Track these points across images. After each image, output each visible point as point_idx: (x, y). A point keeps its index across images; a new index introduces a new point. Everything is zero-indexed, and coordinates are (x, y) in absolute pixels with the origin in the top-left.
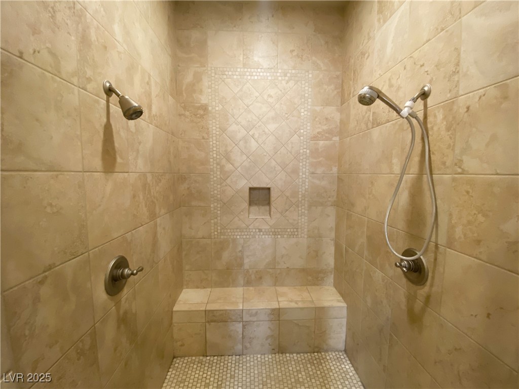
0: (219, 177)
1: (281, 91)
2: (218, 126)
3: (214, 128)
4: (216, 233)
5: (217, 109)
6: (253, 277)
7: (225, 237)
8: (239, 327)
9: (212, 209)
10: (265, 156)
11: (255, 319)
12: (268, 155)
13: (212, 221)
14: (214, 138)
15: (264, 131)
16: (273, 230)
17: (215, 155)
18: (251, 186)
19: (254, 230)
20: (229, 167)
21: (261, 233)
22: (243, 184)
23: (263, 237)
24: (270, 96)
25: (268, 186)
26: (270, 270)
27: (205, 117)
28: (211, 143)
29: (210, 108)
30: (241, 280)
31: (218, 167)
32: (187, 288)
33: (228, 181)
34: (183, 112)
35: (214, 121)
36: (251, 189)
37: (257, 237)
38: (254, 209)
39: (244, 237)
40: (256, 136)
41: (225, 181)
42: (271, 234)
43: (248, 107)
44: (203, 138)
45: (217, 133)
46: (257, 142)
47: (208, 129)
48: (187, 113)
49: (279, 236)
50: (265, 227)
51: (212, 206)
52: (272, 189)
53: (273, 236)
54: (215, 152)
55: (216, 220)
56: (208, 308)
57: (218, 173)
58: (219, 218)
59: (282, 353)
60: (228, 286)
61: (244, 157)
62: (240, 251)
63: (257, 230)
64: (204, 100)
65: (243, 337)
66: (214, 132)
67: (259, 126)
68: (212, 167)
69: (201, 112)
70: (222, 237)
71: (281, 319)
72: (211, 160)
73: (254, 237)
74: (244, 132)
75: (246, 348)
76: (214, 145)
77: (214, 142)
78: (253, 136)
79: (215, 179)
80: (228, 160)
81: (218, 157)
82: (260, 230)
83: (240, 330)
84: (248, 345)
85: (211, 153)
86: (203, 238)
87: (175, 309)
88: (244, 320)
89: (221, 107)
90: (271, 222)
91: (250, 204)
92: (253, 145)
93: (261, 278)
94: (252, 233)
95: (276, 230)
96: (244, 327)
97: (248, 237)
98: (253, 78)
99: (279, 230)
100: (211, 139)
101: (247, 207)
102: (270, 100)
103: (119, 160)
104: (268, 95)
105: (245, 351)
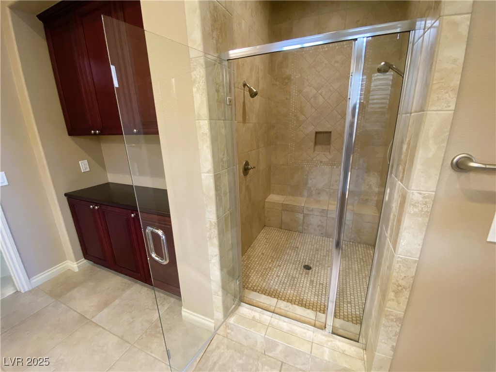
0: (295, 125)
1: (346, 56)
2: (297, 89)
3: (294, 91)
4: (291, 162)
5: (297, 77)
6: (314, 192)
7: (297, 165)
8: (301, 216)
9: (289, 147)
10: (329, 108)
11: (311, 213)
12: (331, 107)
13: (289, 155)
14: (294, 98)
15: (329, 89)
16: (331, 162)
17: (293, 110)
18: (317, 131)
19: (316, 162)
20: (302, 118)
21: (322, 164)
22: (311, 129)
23: (323, 166)
24: (336, 62)
25: (330, 131)
26: (326, 189)
27: (288, 84)
28: (292, 102)
29: (292, 77)
30: (305, 193)
31: (295, 118)
32: (273, 194)
33: (301, 128)
34: (275, 83)
35: (294, 86)
36: (317, 133)
37: (318, 166)
38: (318, 147)
39: (310, 166)
40: (323, 94)
41: (298, 127)
42: (329, 165)
43: (319, 72)
44: (287, 99)
45: (296, 94)
46: (324, 98)
47: (290, 92)
48: (278, 83)
49: (335, 167)
50: (325, 160)
51: (289, 144)
52: (332, 133)
53: (330, 167)
54: (293, 108)
55: (291, 154)
56: (284, 203)
57: (295, 122)
58: (293, 153)
59: (328, 237)
60: (297, 196)
61: (314, 110)
62: (306, 175)
63: (319, 162)
64: (288, 72)
65: (303, 222)
66: (294, 94)
67: (326, 86)
68: (291, 118)
69: (286, 81)
70: (295, 165)
71: (328, 216)
72: (291, 114)
73: (316, 166)
74: (314, 91)
75: (305, 229)
76: (294, 103)
77: (294, 101)
78: (321, 94)
79: (293, 126)
80: (302, 112)
81: (295, 111)
82: (321, 162)
83: (302, 218)
84: (306, 228)
85: (291, 109)
86: (283, 165)
87: (266, 200)
88: (305, 213)
89: (300, 75)
90: (330, 157)
91: (315, 144)
92: (321, 100)
93: (319, 194)
94: (315, 164)
95: (333, 163)
96: (304, 217)
97: (312, 166)
98: (324, 50)
99: (336, 163)
100: (291, 99)
101: (313, 146)
102: (336, 65)
103: (247, 117)
104: (335, 61)
105: (304, 231)
